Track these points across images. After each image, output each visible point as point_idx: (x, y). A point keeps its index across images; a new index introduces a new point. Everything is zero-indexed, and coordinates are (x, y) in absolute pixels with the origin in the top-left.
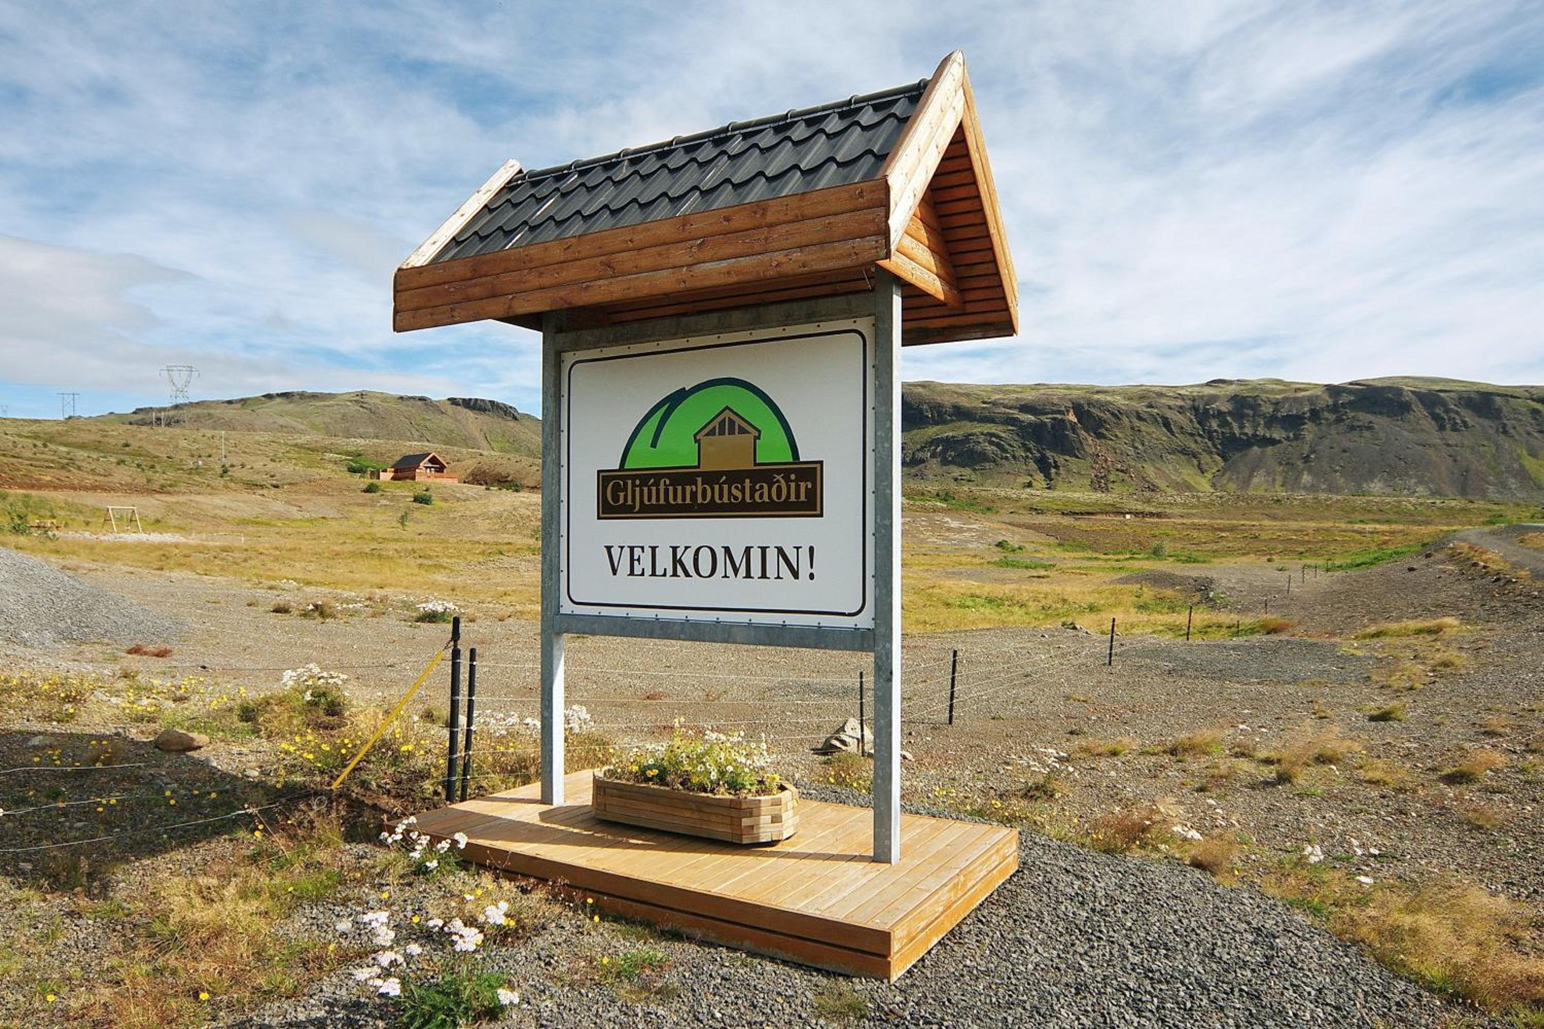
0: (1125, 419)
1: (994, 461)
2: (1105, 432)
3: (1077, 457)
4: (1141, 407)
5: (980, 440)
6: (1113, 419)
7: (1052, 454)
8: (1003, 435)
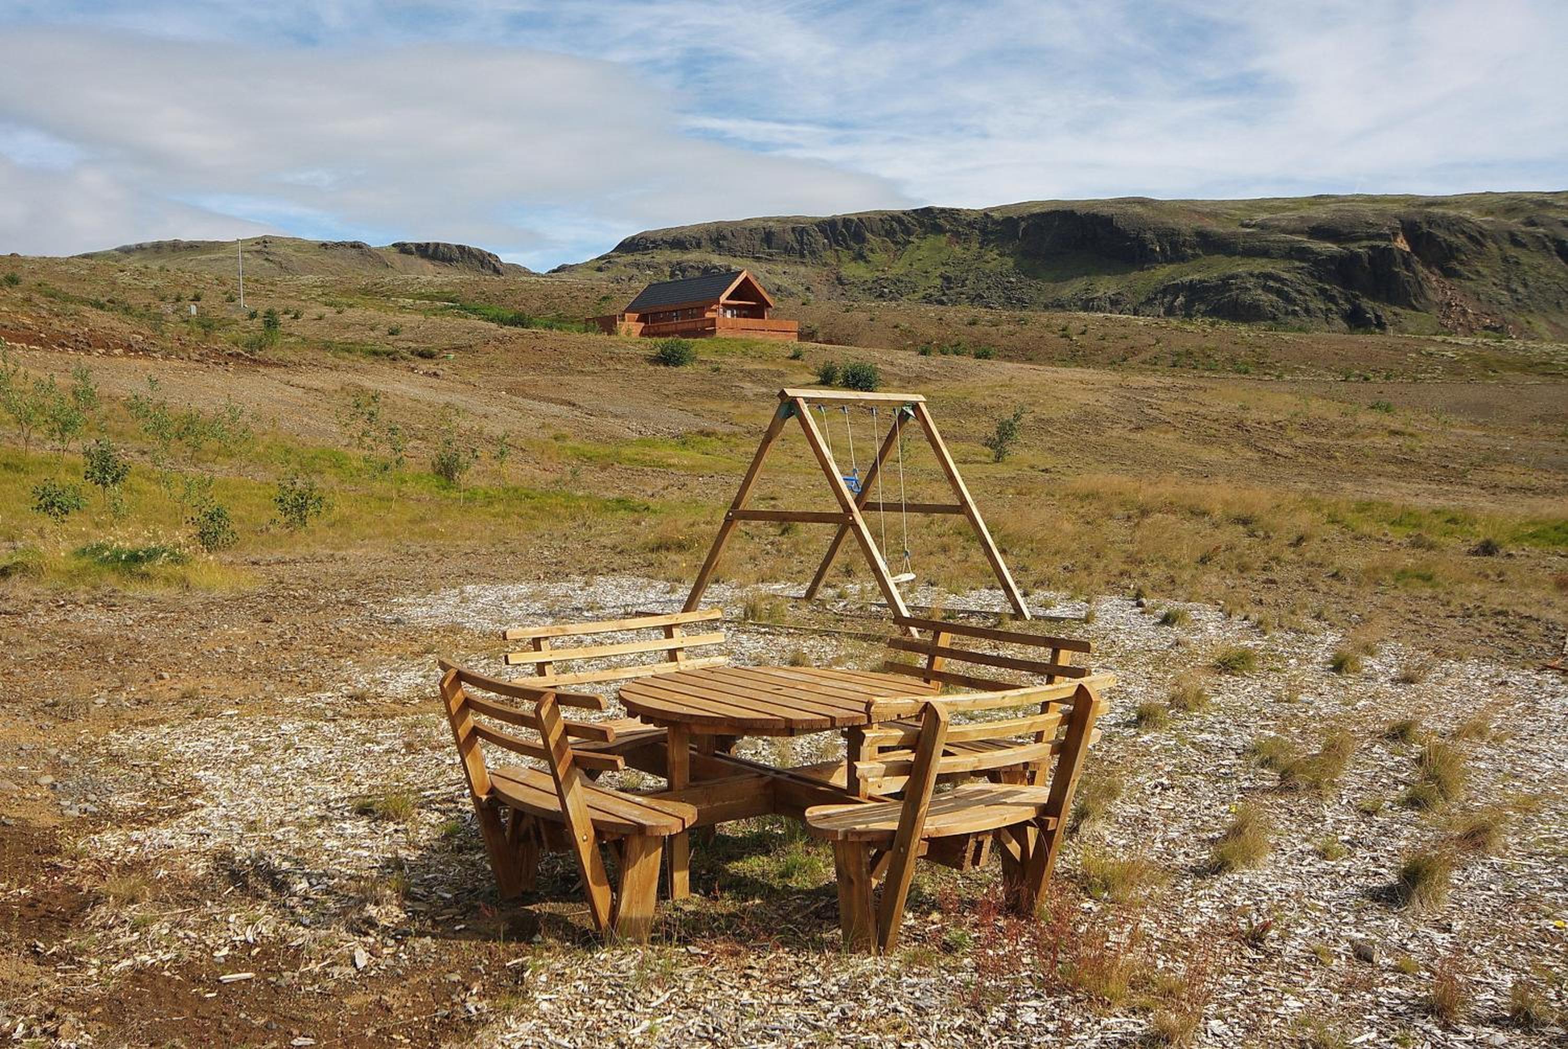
0: (1490, 244)
1: (1274, 318)
2: (1458, 267)
3: (1414, 308)
4: (1515, 223)
5: (1248, 285)
6: (1471, 246)
7: (1375, 305)
8: (1286, 276)
